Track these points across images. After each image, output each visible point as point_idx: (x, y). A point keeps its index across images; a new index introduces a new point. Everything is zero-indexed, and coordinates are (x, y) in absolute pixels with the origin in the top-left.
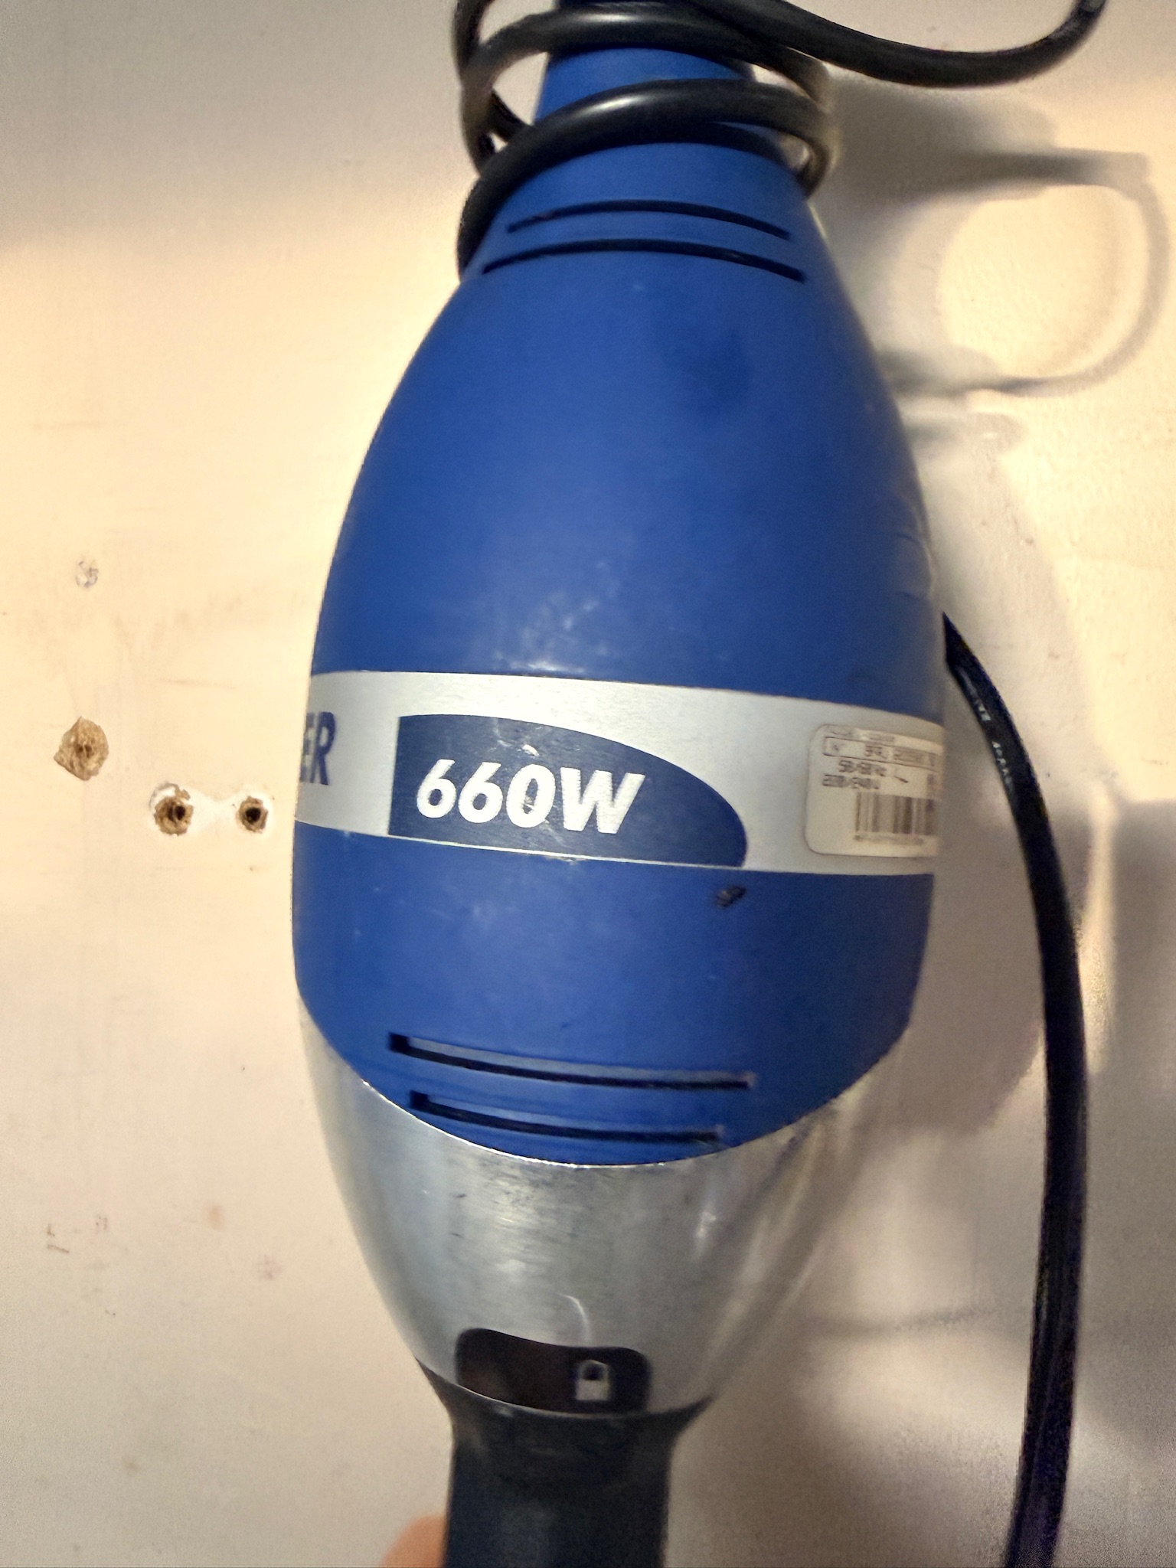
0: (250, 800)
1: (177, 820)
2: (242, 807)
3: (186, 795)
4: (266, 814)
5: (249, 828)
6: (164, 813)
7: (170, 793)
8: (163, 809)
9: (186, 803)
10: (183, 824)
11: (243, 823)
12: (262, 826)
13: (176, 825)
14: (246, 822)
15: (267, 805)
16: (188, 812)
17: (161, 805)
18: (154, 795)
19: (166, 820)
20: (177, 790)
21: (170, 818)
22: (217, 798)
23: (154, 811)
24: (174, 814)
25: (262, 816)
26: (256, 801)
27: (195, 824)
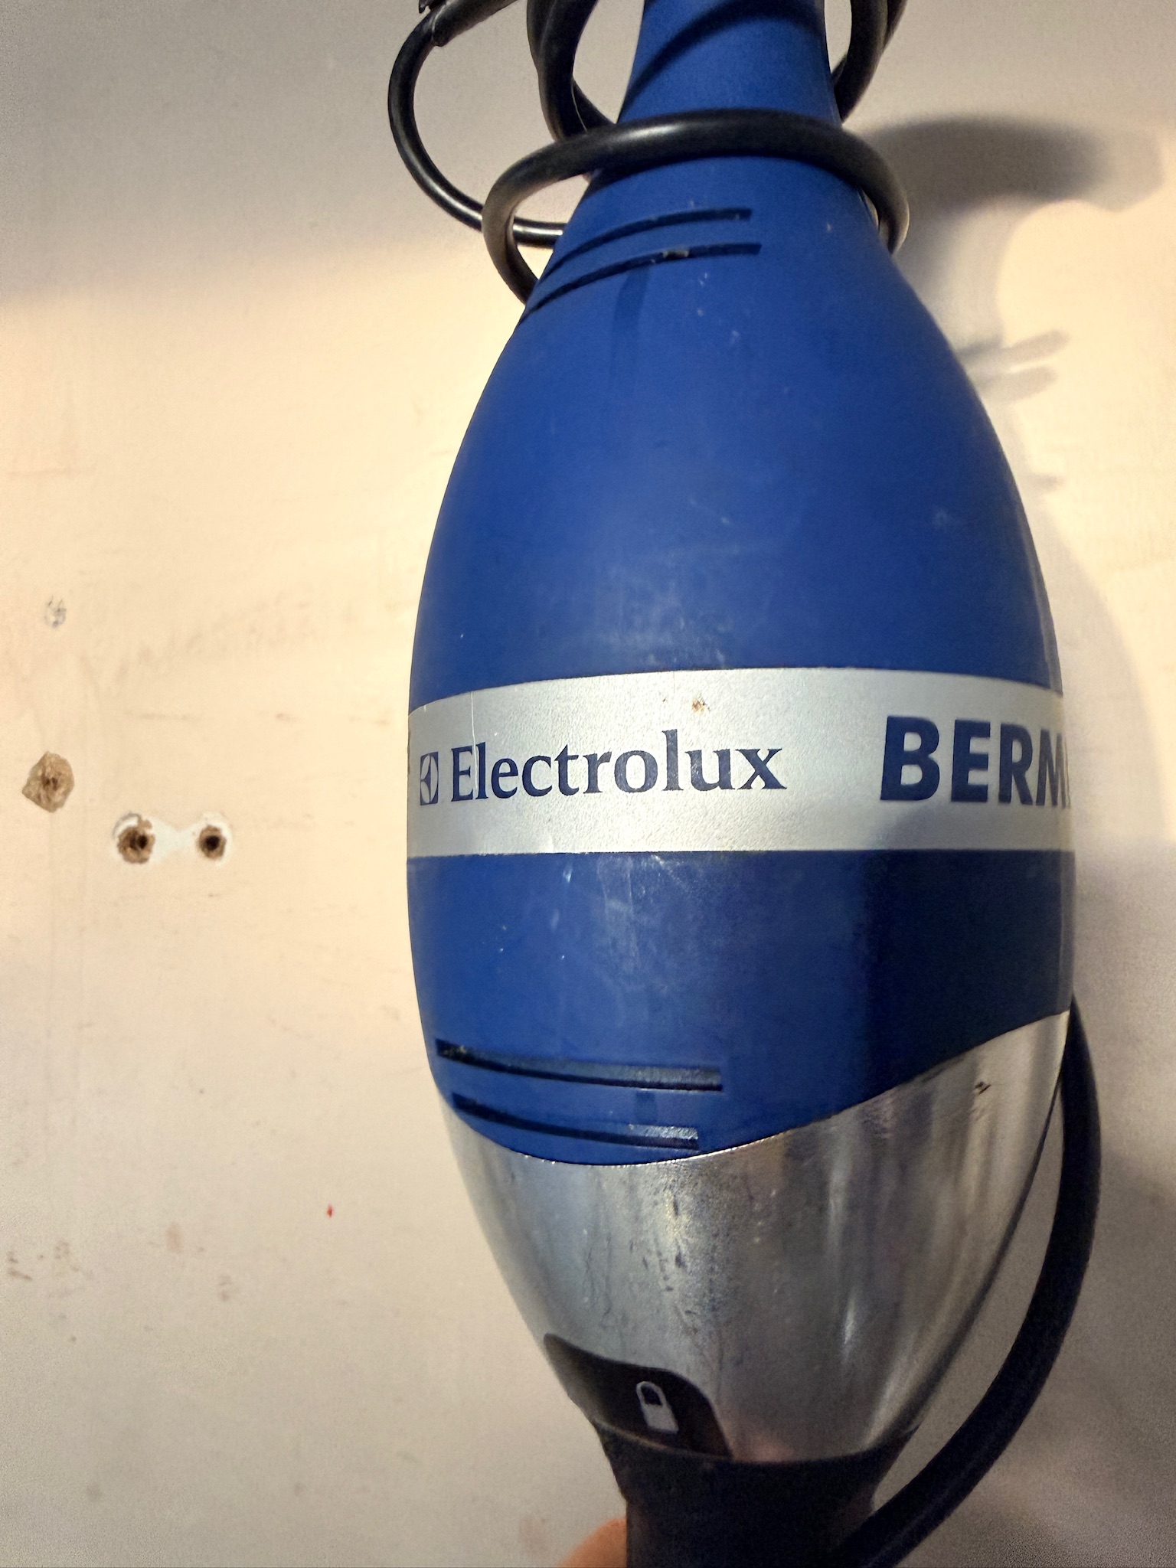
0: (209, 828)
1: (139, 849)
2: (201, 836)
3: (148, 825)
4: (224, 842)
5: (208, 855)
6: (128, 843)
7: (133, 823)
8: (127, 838)
9: (149, 832)
10: (144, 853)
11: (203, 850)
12: (221, 853)
13: (139, 853)
14: (206, 849)
15: (226, 833)
16: (150, 841)
17: (125, 835)
18: (117, 825)
19: (129, 850)
20: (140, 820)
21: (132, 846)
22: (178, 827)
23: (117, 840)
24: (136, 843)
25: (221, 844)
26: (216, 830)
27: (157, 853)
